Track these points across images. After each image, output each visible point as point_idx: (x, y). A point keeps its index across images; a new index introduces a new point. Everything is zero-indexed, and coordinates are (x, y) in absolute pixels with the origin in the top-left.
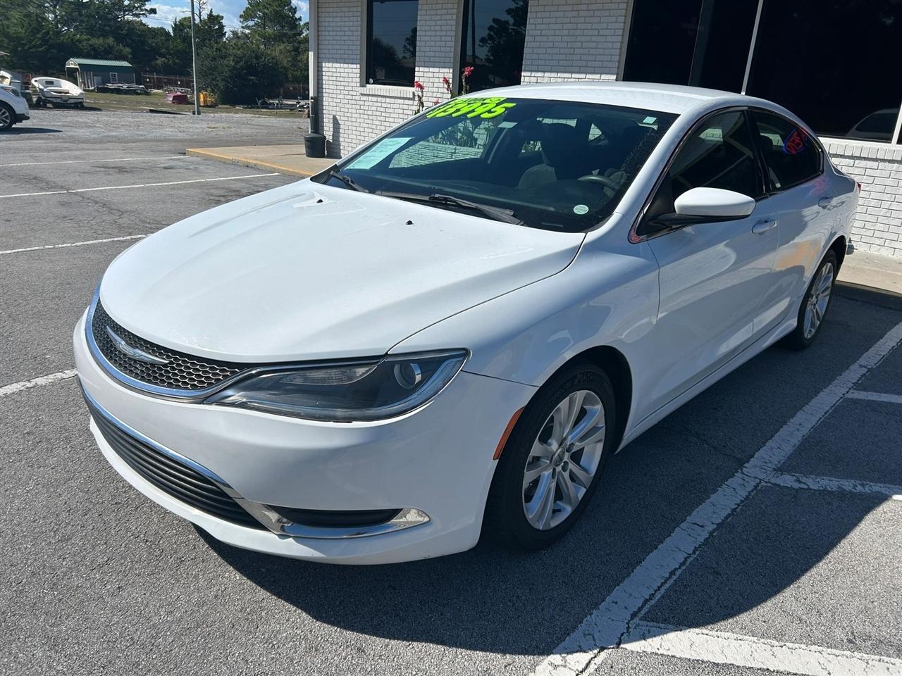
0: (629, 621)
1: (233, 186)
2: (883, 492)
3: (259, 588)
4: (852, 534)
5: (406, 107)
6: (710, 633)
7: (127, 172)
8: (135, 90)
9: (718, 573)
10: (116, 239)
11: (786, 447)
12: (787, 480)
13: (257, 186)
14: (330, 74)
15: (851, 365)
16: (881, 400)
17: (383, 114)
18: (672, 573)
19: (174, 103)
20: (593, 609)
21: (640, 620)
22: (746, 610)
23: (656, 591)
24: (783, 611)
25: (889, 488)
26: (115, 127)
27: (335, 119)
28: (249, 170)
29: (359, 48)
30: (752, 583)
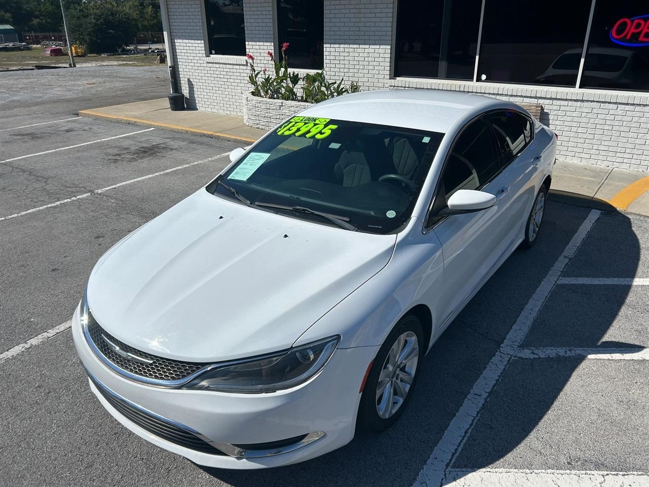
0: (445, 470)
1: (123, 144)
2: (582, 354)
3: (222, 482)
4: (566, 387)
5: (242, 71)
6: (491, 470)
7: (38, 138)
8: (19, 47)
9: (492, 428)
10: (49, 206)
11: (524, 328)
12: (526, 354)
13: (141, 142)
14: (182, 48)
15: (559, 256)
16: (578, 283)
17: (225, 77)
18: (466, 432)
19: (51, 55)
20: (423, 465)
21: (452, 468)
22: (510, 451)
23: (458, 446)
24: (531, 449)
25: (585, 351)
26: (16, 91)
27: (189, 80)
28: (131, 127)
29: (201, 28)
30: (512, 432)
